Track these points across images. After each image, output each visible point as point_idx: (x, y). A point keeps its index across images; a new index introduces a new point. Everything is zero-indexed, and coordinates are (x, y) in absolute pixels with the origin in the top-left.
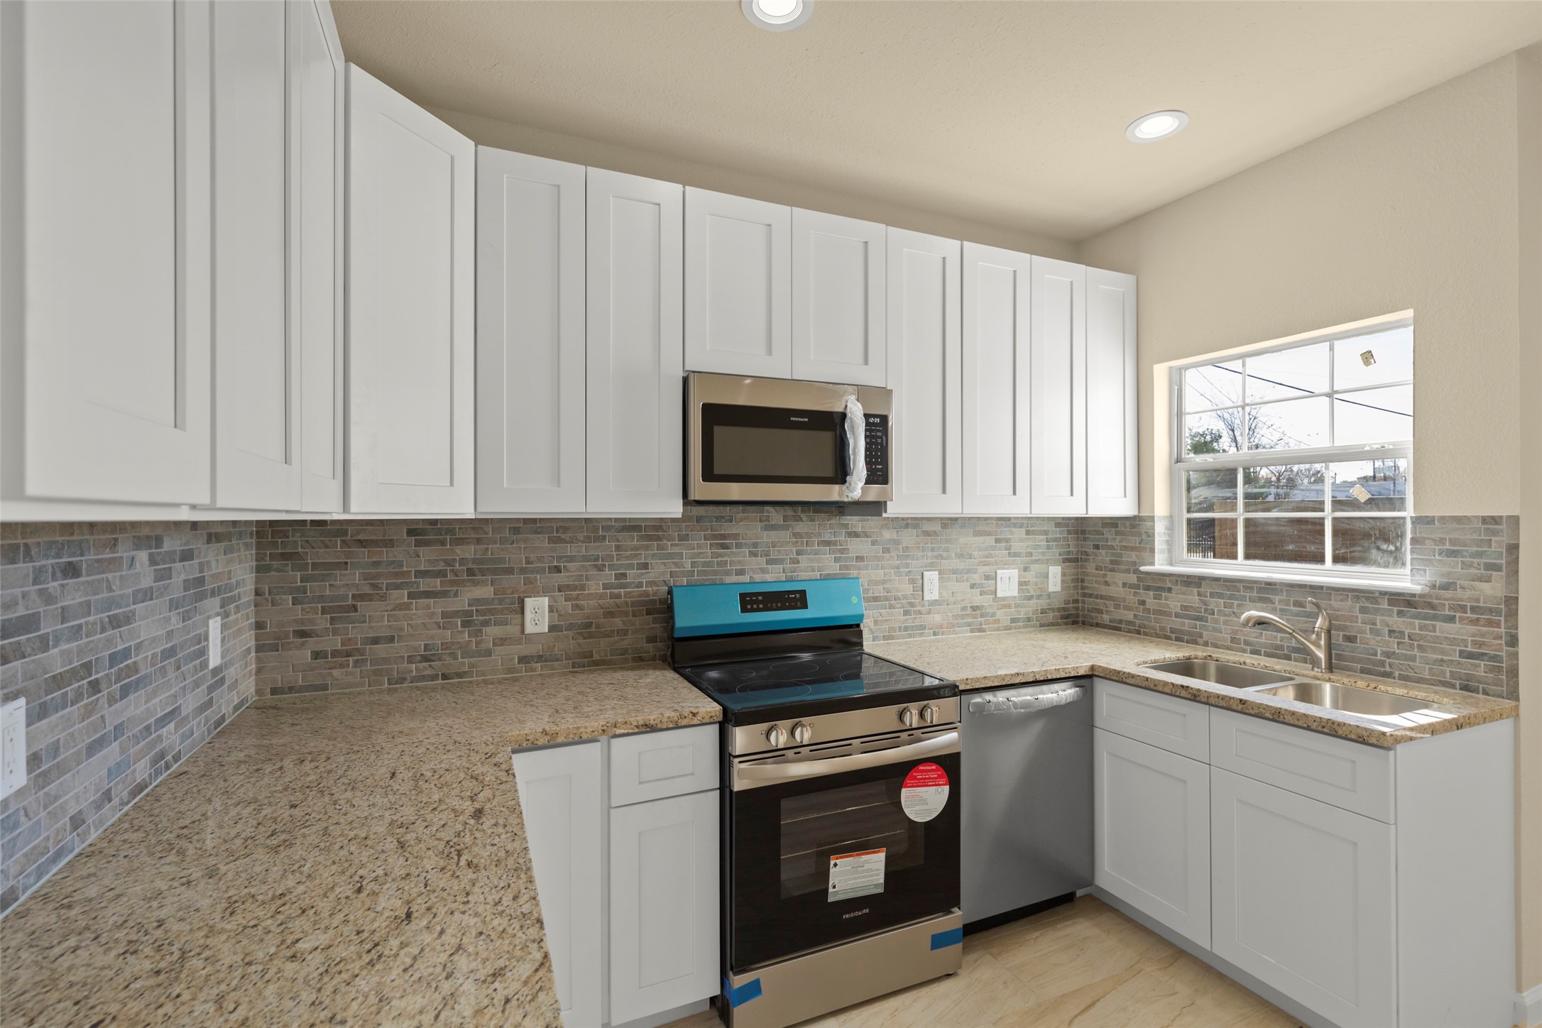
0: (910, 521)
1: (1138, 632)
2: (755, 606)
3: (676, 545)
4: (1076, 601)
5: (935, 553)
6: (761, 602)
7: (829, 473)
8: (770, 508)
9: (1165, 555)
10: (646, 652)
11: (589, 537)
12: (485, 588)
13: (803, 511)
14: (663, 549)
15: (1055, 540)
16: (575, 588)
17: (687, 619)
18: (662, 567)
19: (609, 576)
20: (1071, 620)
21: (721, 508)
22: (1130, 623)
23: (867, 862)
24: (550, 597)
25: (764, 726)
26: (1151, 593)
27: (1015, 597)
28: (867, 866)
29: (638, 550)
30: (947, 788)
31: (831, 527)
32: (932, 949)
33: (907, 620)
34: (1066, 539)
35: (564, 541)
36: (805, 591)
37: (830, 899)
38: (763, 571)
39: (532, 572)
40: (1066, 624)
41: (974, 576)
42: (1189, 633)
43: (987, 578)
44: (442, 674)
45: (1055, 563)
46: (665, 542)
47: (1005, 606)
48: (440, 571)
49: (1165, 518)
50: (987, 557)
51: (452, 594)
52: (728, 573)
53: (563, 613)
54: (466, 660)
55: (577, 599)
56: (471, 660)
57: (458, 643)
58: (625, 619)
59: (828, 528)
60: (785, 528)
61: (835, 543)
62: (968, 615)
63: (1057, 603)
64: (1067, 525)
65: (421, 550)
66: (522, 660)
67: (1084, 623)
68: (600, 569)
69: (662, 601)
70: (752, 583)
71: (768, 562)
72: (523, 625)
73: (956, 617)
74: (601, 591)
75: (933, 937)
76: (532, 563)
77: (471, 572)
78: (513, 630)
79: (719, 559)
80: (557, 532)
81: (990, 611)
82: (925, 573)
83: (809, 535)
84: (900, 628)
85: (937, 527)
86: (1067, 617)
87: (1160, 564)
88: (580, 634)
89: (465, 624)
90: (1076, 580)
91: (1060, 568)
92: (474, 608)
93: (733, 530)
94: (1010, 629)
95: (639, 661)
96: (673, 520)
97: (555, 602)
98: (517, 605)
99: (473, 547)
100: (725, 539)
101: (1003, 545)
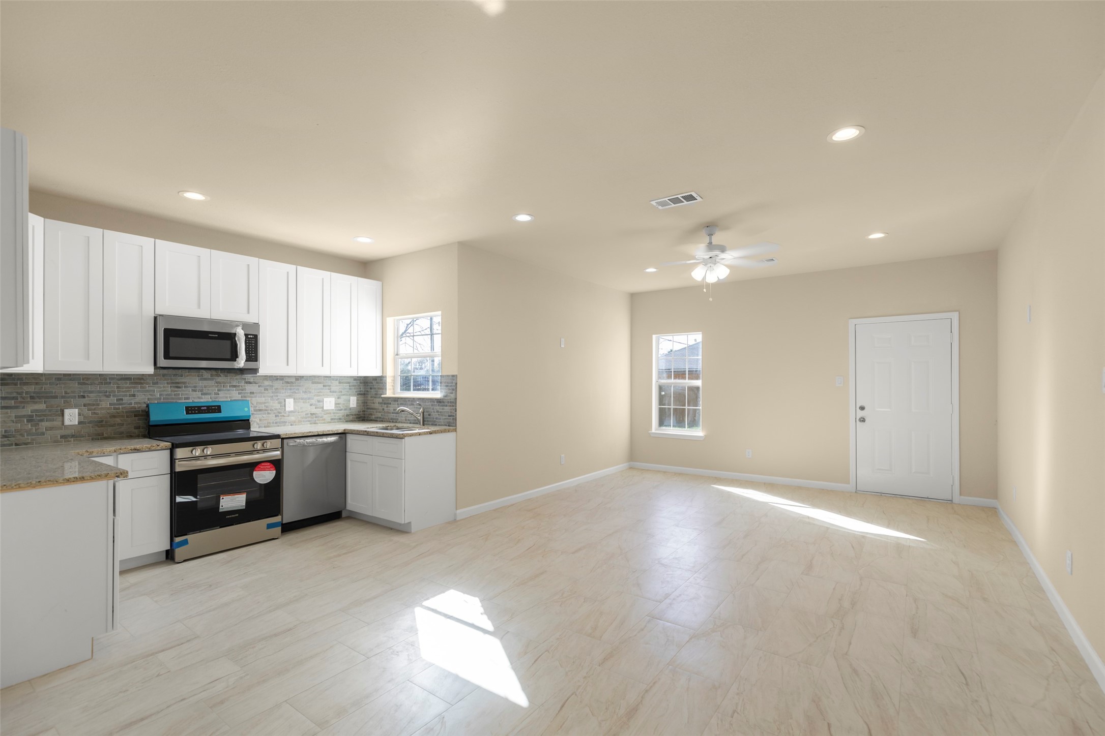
0: (279, 377)
1: (382, 421)
2: (194, 412)
3: (151, 386)
4: (364, 411)
5: (292, 391)
6: (196, 410)
7: (229, 357)
8: (203, 371)
9: (392, 391)
10: (134, 433)
11: (102, 383)
12: (41, 405)
13: (221, 373)
14: (144, 388)
15: (353, 386)
16: (94, 405)
17: (156, 417)
18: (143, 396)
19: (113, 400)
20: (361, 419)
21: (176, 371)
22: (380, 418)
23: (238, 498)
24: (78, 409)
25: (190, 449)
26: (386, 405)
27: (333, 410)
28: (237, 499)
29: (130, 388)
30: (275, 472)
31: (236, 379)
32: (267, 529)
33: (276, 419)
34: (358, 386)
35: (87, 384)
36: (220, 406)
37: (221, 511)
38: (199, 398)
39: (69, 398)
40: (359, 421)
41: (312, 401)
42: (395, 419)
43: (319, 401)
44: (15, 444)
45: (354, 395)
46: (144, 385)
47: (328, 413)
48: (14, 397)
49: (391, 376)
50: (319, 393)
51: (21, 407)
52: (180, 399)
53: (86, 415)
54: (30, 437)
55: (95, 409)
56: (33, 437)
57: (25, 429)
58: (122, 419)
59: (236, 380)
60: (212, 379)
61: (239, 386)
62: (309, 417)
63: (354, 412)
64: (360, 380)
66: (62, 436)
67: (367, 420)
68: (108, 396)
69: (145, 411)
70: (193, 402)
71: (202, 394)
72: (63, 421)
73: (302, 418)
74: (108, 406)
75: (268, 525)
76: (69, 394)
77: (32, 398)
78: (57, 423)
79: (175, 393)
80: (83, 380)
81: (320, 415)
82: (286, 399)
83: (224, 383)
84: (273, 422)
85: (294, 380)
86: (359, 418)
87: (389, 394)
88: (96, 425)
89: (28, 421)
90: (365, 403)
91: (356, 397)
92: (34, 414)
93: (183, 380)
94: (331, 423)
95: (130, 437)
96: (150, 375)
97: (82, 411)
98: (59, 412)
99: (33, 387)
100: (179, 384)
101: (327, 388)
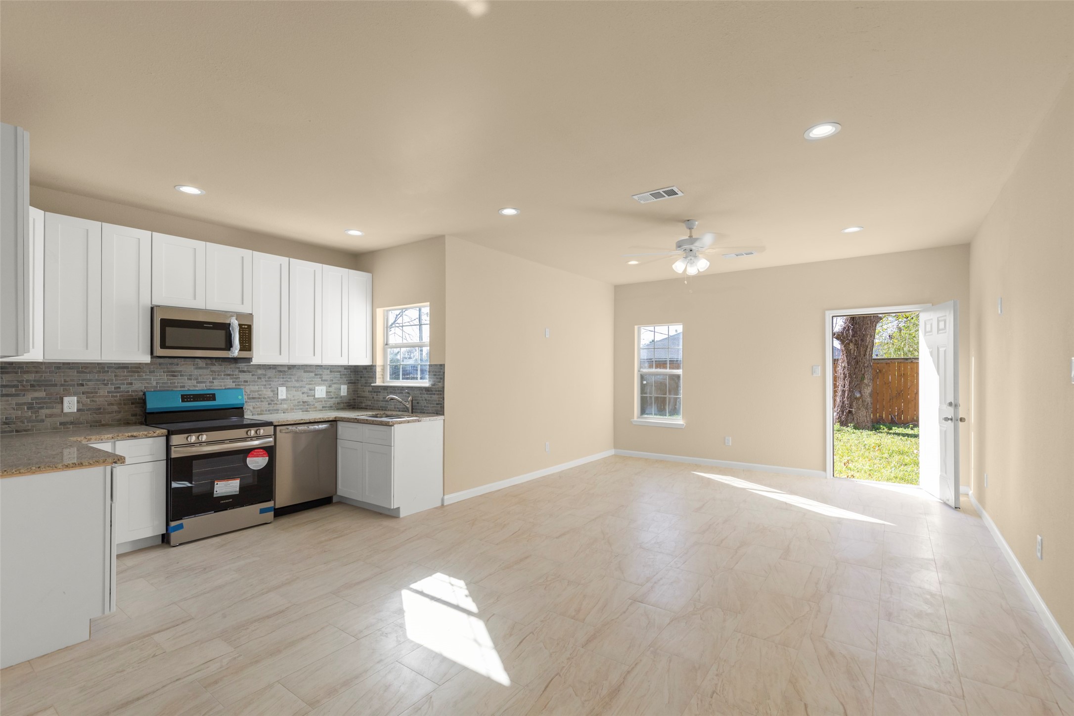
0: (271, 366)
1: (372, 409)
2: (189, 400)
3: (148, 375)
4: (355, 399)
5: (285, 379)
6: (192, 398)
7: (223, 346)
9: (382, 379)
10: (131, 421)
11: (100, 371)
12: (41, 393)
13: (216, 362)
14: (140, 377)
15: (344, 375)
16: (92, 393)
17: (153, 404)
18: (140, 384)
19: (111, 388)
20: (352, 407)
21: (173, 360)
22: (370, 406)
23: (231, 483)
24: (77, 397)
25: (186, 435)
26: (375, 394)
27: (324, 398)
28: (231, 485)
29: (127, 377)
30: (267, 458)
32: (260, 513)
33: (269, 407)
34: (349, 374)
35: (86, 373)
36: (215, 394)
37: (215, 496)
38: (195, 386)
39: (68, 386)
40: (349, 409)
41: (304, 389)
42: (385, 407)
43: (310, 390)
44: (16, 430)
45: (344, 384)
46: (142, 373)
47: (319, 401)
48: (14, 385)
49: (381, 366)
50: (310, 381)
51: (21, 395)
52: (176, 387)
53: (85, 403)
54: (30, 424)
55: (93, 397)
56: (33, 424)
57: (25, 416)
58: (119, 406)
59: (230, 369)
60: (207, 368)
61: (233, 375)
62: (301, 405)
63: (345, 400)
64: (350, 369)
65: (4, 376)
66: (61, 424)
67: (357, 408)
68: (106, 385)
69: (141, 399)
70: (189, 390)
71: (197, 383)
72: (62, 409)
73: (295, 406)
74: (107, 394)
75: (260, 509)
76: (68, 382)
77: (32, 386)
78: (56, 411)
79: (171, 381)
80: (82, 369)
81: (312, 403)
82: (279, 388)
83: (219, 372)
84: (266, 410)
85: (286, 369)
86: (349, 406)
87: (379, 382)
88: (94, 412)
89: (28, 408)
90: (355, 391)
91: (346, 386)
92: (34, 402)
93: (179, 368)
94: (322, 410)
95: (127, 423)
96: (146, 364)
97: (81, 398)
98: (59, 400)
99: (33, 375)
100: (175, 372)
101: (319, 376)
